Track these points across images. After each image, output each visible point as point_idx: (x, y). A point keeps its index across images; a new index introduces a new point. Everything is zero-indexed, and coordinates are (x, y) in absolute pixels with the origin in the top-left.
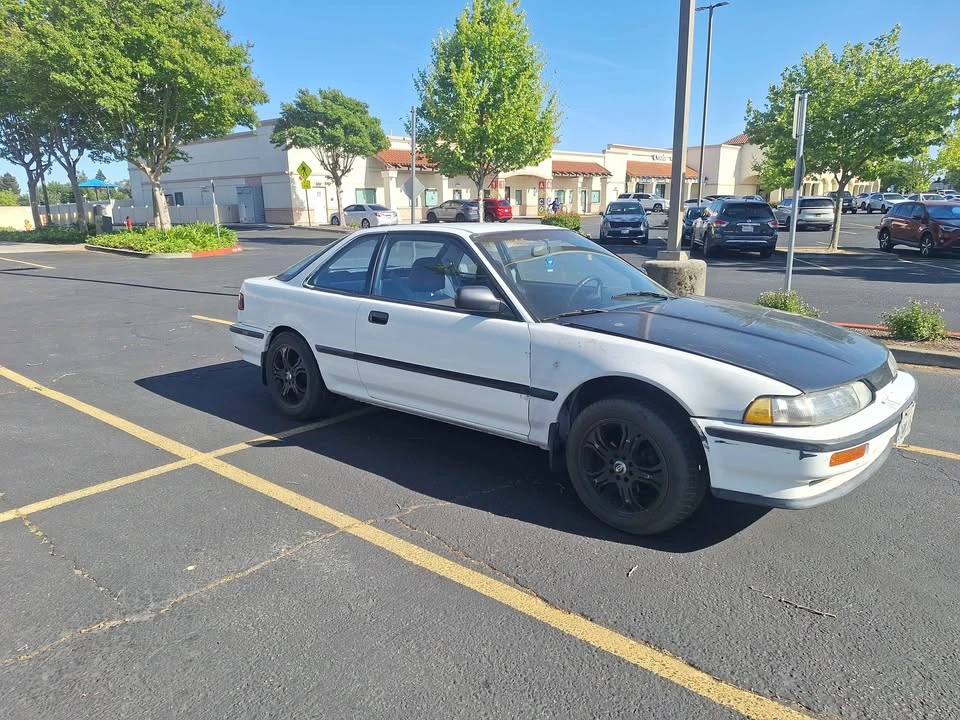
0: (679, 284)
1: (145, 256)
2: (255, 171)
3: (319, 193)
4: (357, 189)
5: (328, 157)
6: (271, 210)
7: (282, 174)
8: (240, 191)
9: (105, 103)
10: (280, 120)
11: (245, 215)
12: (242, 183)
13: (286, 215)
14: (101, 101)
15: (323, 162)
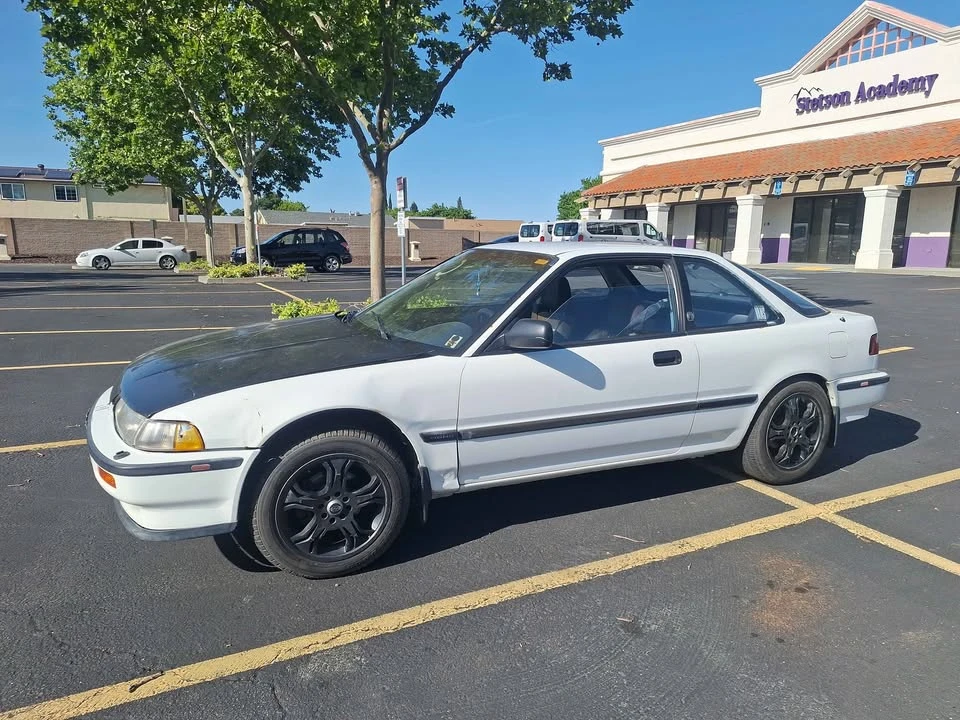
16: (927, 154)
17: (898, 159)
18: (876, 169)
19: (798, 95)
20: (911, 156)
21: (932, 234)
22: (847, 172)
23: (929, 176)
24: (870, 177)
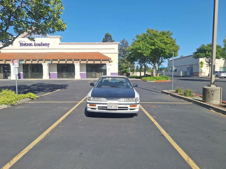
0: (208, 93)
1: (146, 81)
2: (192, 64)
3: (207, 69)
4: (220, 67)
5: (208, 60)
6: (194, 73)
7: (197, 64)
8: (188, 68)
9: (145, 55)
10: (196, 52)
11: (188, 74)
12: (189, 66)
13: (197, 74)
14: (144, 54)
15: (206, 61)
16: (54, 58)
17: (48, 58)
18: (44, 60)
19: (20, 42)
20: (51, 58)
21: (54, 73)
22: (38, 60)
23: (54, 62)
24: (43, 61)
